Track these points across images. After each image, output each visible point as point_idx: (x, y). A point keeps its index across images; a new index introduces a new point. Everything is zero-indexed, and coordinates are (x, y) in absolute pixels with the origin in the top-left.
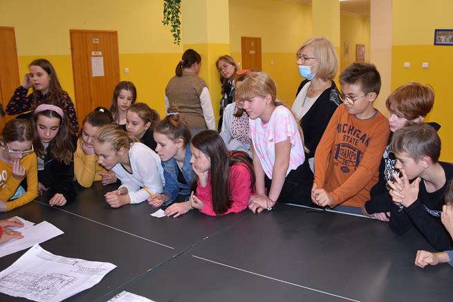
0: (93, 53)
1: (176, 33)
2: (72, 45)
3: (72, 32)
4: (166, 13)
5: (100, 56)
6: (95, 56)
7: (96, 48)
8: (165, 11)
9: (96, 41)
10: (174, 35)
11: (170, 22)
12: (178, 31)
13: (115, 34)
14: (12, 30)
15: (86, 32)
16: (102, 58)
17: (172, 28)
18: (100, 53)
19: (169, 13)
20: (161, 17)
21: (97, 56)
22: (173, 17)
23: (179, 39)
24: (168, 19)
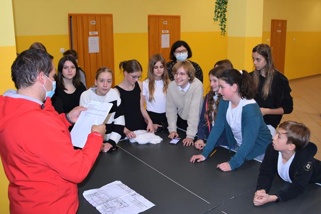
0: (163, 32)
1: (223, 27)
2: (149, 26)
3: (150, 17)
4: (217, 13)
5: (167, 33)
6: (164, 34)
7: (165, 28)
8: (216, 11)
9: (165, 23)
10: (221, 29)
11: (219, 19)
12: (225, 25)
13: (178, 17)
14: (111, 16)
15: (159, 17)
16: (169, 35)
17: (220, 23)
18: (168, 31)
19: (219, 13)
20: (213, 15)
21: (165, 34)
22: (221, 15)
23: (225, 31)
24: (218, 17)
